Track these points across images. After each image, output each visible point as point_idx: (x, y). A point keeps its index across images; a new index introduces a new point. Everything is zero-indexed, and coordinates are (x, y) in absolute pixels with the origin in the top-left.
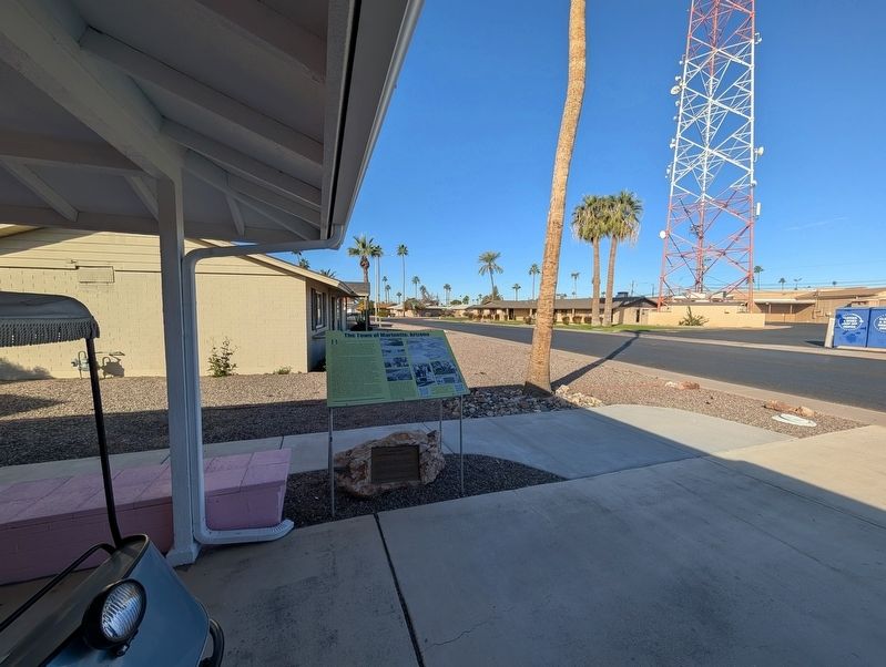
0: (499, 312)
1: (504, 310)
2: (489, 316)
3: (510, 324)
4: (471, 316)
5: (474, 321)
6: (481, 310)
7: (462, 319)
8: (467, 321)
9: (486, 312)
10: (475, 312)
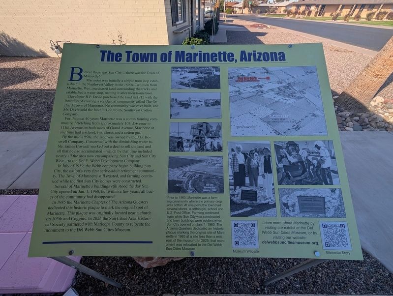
0: (313, 8)
1: (317, 6)
2: (304, 13)
3: (319, 20)
4: (289, 13)
5: (291, 17)
6: (298, 6)
7: (283, 15)
8: (286, 17)
9: (302, 8)
10: (293, 9)
